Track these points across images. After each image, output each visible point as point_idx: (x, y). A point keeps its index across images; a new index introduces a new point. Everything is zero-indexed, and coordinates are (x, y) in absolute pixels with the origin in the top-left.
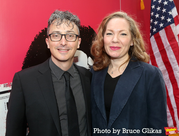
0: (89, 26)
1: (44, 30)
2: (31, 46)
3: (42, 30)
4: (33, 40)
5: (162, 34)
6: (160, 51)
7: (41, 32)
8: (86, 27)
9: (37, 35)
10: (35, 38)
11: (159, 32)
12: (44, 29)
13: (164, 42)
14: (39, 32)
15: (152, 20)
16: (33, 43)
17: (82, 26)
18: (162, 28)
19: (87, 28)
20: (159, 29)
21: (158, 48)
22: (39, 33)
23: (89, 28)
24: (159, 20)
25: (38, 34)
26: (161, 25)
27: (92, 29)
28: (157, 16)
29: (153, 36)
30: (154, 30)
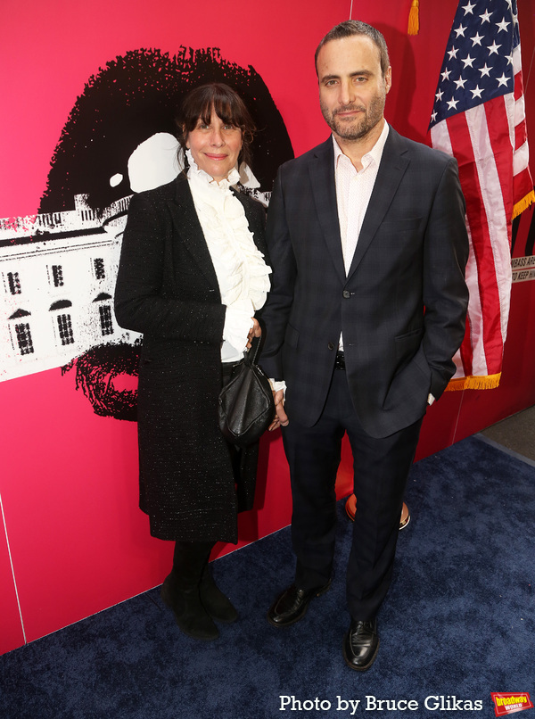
0: (250, 67)
1: (113, 62)
2: (74, 110)
3: (108, 64)
4: (81, 92)
5: (476, 118)
7: (105, 68)
8: (240, 69)
9: (92, 77)
10: (86, 85)
11: (466, 113)
12: (116, 61)
13: (477, 144)
14: (100, 69)
15: (446, 74)
16: (80, 101)
17: (229, 63)
18: (477, 102)
19: (244, 70)
20: (467, 102)
23: (249, 74)
24: (473, 76)
25: (96, 73)
26: (477, 92)
27: (258, 76)
28: (468, 62)
29: (444, 122)
30: (452, 104)
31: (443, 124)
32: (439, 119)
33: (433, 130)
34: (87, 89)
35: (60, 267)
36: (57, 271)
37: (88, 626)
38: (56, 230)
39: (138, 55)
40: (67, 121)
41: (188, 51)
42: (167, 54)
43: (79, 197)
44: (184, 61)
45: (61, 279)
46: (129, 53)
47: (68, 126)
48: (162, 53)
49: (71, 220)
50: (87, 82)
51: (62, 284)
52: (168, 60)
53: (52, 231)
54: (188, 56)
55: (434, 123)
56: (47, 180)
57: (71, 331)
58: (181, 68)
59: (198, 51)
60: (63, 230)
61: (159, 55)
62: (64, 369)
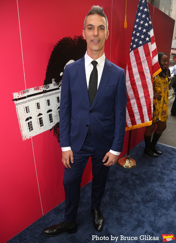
2: (51, 55)
5: (141, 49)
6: (137, 63)
10: (54, 48)
11: (138, 48)
12: (60, 41)
13: (141, 56)
15: (133, 38)
16: (53, 52)
18: (141, 45)
20: (138, 45)
21: (135, 61)
22: (57, 44)
24: (139, 38)
26: (141, 42)
28: (138, 34)
29: (133, 51)
30: (134, 46)
31: (132, 52)
32: (131, 50)
33: (130, 54)
34: (54, 49)
35: (49, 100)
36: (48, 101)
37: (59, 207)
38: (48, 89)
39: (65, 39)
40: (50, 58)
41: (76, 37)
42: (72, 38)
43: (53, 80)
44: (76, 40)
45: (50, 103)
46: (63, 38)
47: (50, 60)
48: (71, 38)
49: (52, 86)
50: (54, 47)
51: (50, 105)
52: (72, 40)
53: (47, 90)
54: (76, 38)
55: (130, 52)
56: (45, 75)
57: (52, 118)
58: (75, 41)
59: (79, 37)
60: (50, 89)
61: (70, 39)
62: (51, 130)
